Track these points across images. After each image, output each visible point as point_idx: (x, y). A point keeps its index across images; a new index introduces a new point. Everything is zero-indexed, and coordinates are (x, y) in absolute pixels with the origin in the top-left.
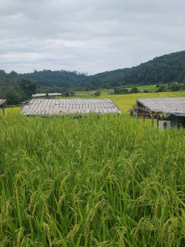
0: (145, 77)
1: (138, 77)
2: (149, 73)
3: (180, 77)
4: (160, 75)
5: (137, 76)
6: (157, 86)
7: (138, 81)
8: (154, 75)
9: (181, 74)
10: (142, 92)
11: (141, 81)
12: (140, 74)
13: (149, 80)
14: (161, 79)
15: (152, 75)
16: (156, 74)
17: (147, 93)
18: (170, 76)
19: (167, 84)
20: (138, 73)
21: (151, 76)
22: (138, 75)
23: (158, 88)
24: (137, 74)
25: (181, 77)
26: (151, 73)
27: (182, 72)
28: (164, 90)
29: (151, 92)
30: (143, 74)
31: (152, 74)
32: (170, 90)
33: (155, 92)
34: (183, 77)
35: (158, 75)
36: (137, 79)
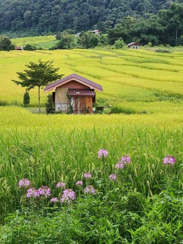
0: (40, 18)
1: (24, 17)
2: (48, 11)
3: (109, 21)
4: (69, 15)
5: (22, 15)
6: (58, 38)
7: (25, 26)
8: (57, 14)
9: (111, 13)
10: (21, 50)
11: (30, 27)
12: (30, 12)
13: (48, 26)
14: (72, 23)
15: (53, 15)
16: (60, 12)
17: (32, 50)
18: (90, 17)
19: (79, 34)
20: (25, 10)
21: (50, 16)
22: (25, 14)
23: (58, 41)
24: (22, 11)
25: (111, 20)
26: (51, 11)
27: (114, 10)
28: (69, 46)
29: (40, 49)
30: (35, 11)
31: (52, 13)
32: (81, 46)
33: (50, 49)
34: (115, 20)
35: (65, 14)
36: (22, 23)
